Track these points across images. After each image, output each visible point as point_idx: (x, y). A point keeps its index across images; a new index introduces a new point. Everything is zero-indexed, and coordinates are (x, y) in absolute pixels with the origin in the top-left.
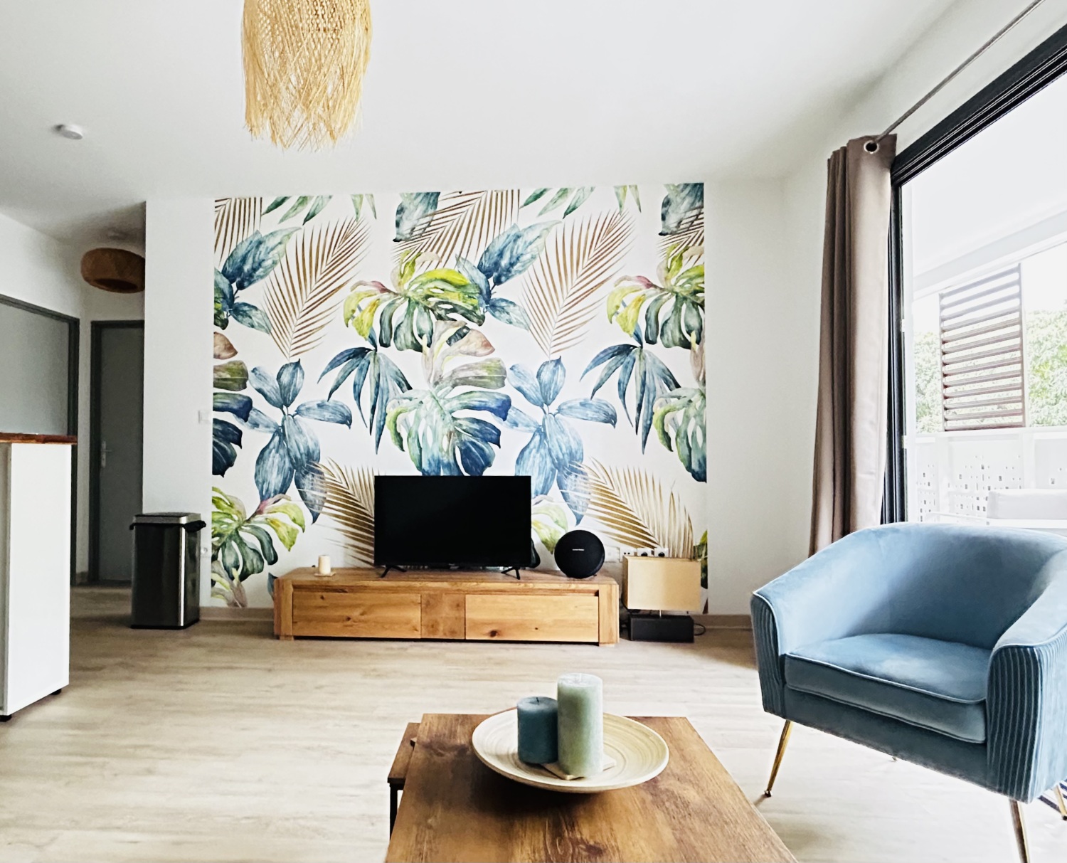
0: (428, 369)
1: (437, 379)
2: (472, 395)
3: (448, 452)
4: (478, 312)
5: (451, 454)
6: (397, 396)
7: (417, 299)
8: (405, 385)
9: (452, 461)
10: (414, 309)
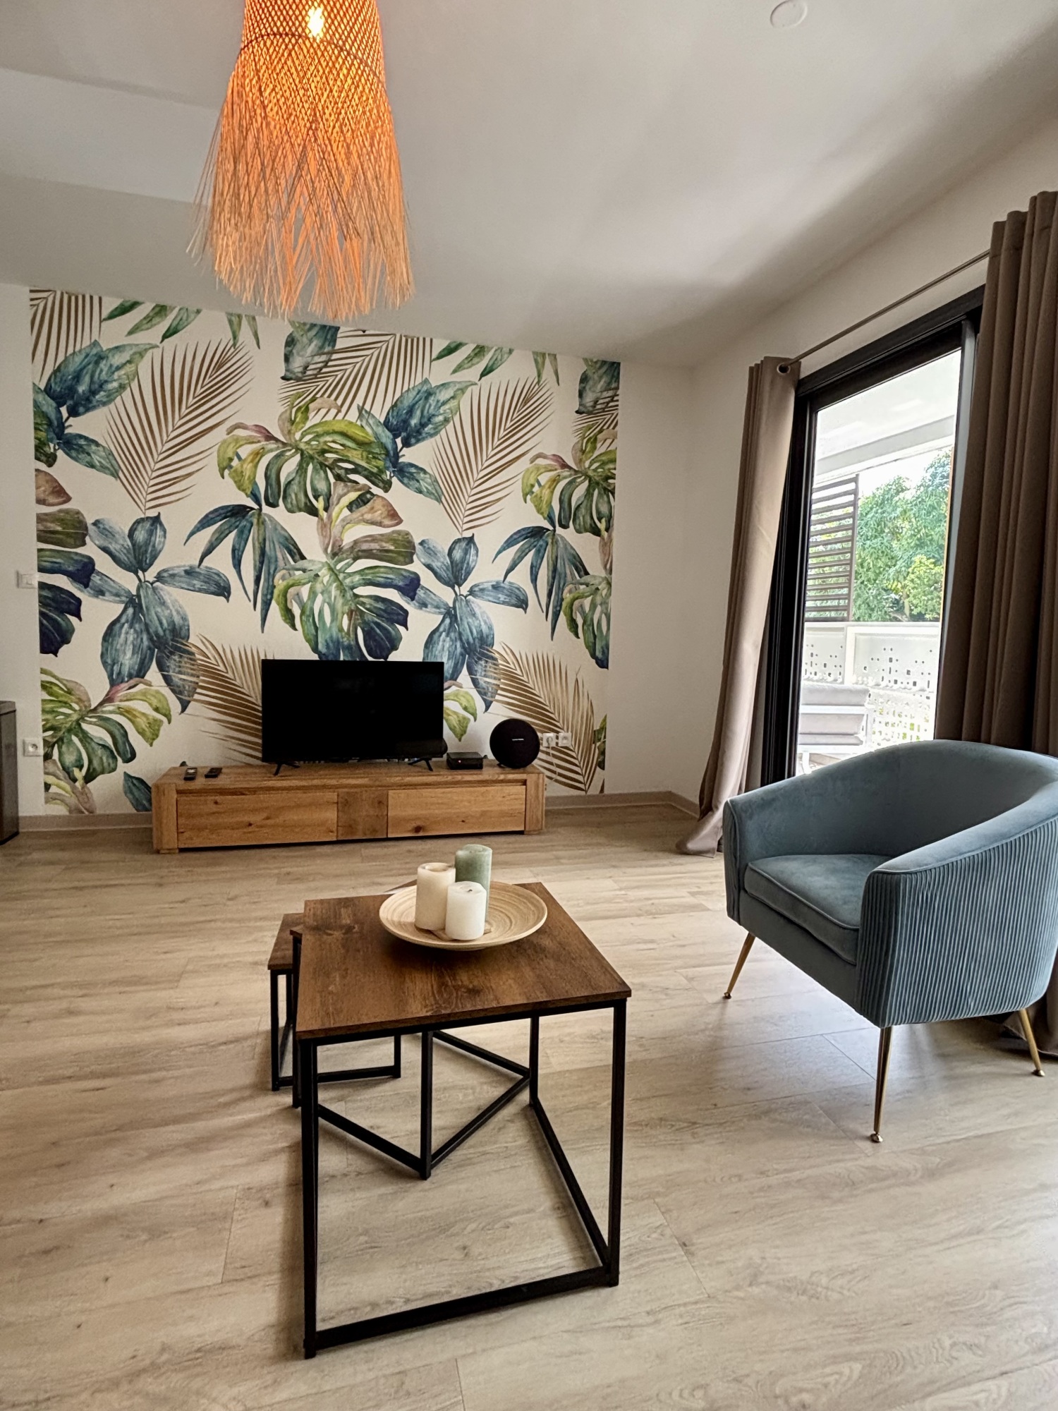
0: (325, 537)
1: (336, 550)
2: (377, 570)
3: (348, 633)
4: (384, 476)
5: (352, 636)
6: (287, 567)
7: (311, 452)
8: (297, 554)
9: (353, 643)
10: (308, 465)
